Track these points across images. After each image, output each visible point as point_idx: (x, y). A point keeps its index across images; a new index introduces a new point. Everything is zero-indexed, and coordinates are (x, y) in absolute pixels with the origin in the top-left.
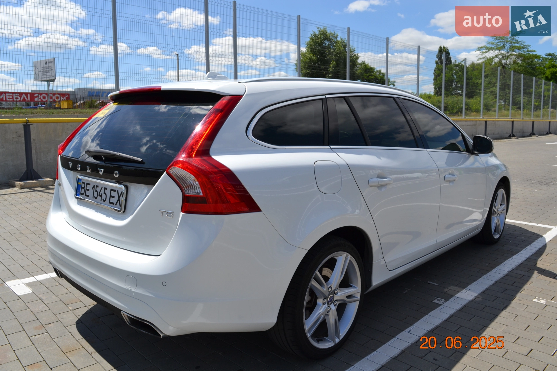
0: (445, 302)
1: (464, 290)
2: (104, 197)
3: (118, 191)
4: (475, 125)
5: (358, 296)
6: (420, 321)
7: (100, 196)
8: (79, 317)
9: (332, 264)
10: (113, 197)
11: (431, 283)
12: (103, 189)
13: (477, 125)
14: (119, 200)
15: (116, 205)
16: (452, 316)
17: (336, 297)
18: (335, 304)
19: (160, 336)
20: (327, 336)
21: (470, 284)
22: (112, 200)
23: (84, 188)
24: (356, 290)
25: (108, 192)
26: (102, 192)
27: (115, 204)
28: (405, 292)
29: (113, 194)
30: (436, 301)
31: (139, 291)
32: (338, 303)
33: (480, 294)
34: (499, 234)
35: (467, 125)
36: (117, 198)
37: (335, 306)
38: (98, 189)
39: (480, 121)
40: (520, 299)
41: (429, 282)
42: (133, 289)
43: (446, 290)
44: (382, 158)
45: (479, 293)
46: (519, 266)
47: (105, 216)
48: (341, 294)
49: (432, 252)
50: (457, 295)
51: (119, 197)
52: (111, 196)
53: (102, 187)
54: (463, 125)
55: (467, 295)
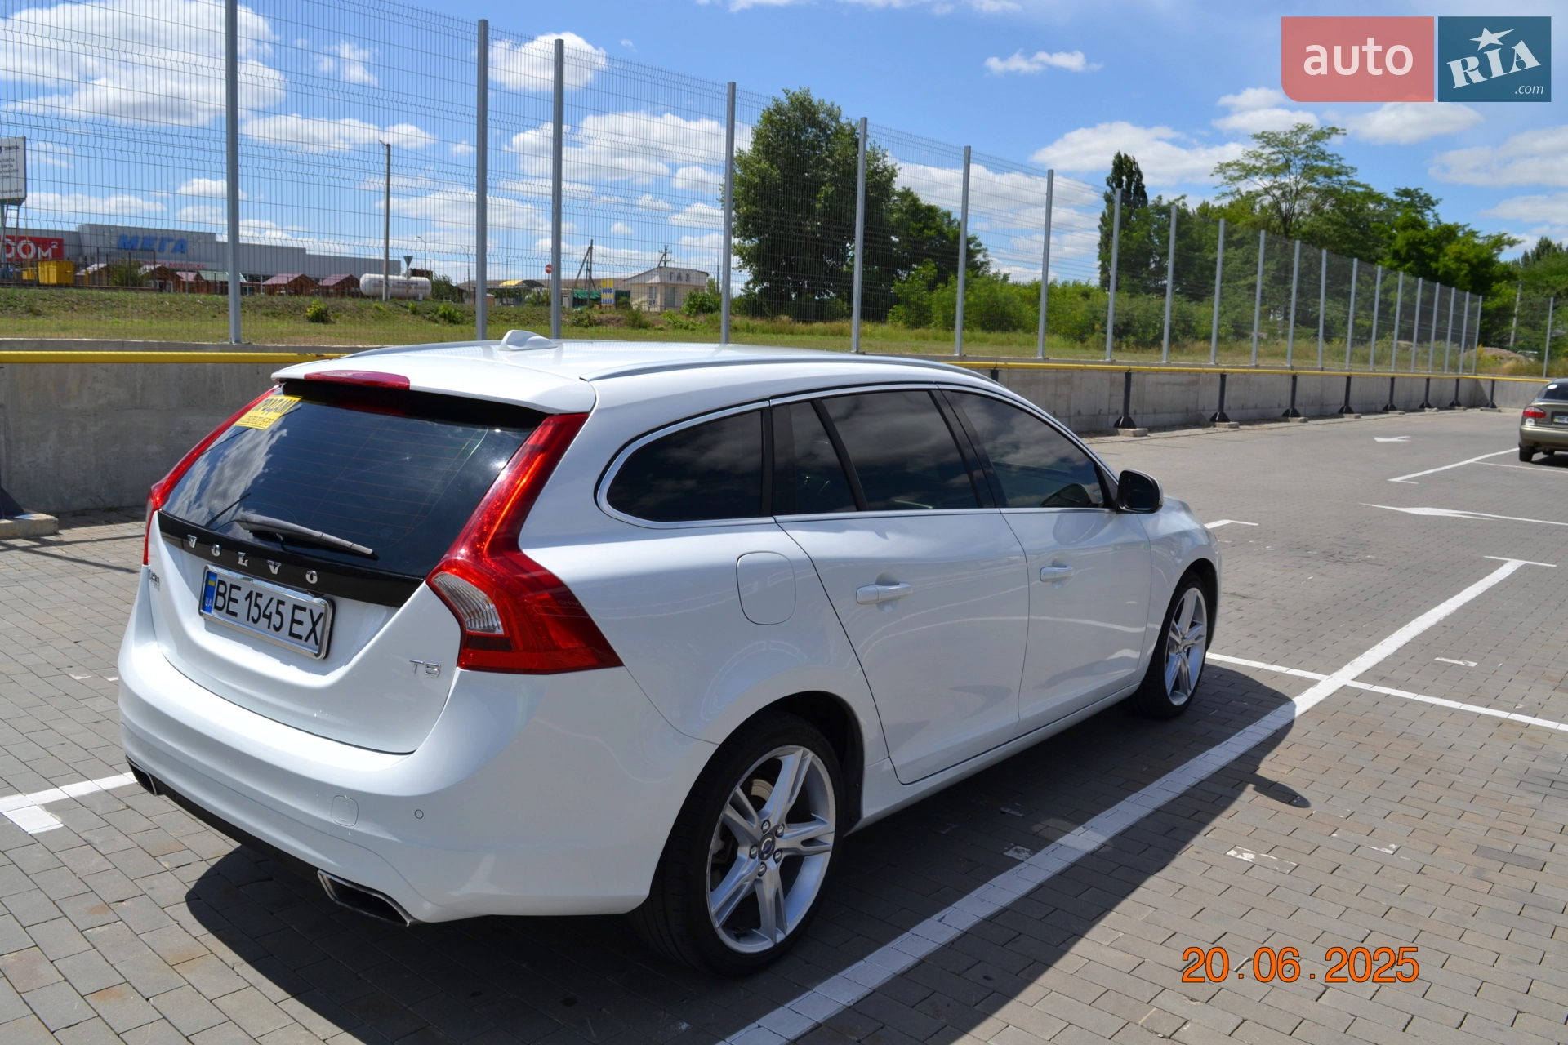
0: (1032, 855)
1: (1080, 829)
2: (276, 620)
3: (311, 611)
4: (1194, 383)
5: (830, 840)
6: (968, 896)
7: (265, 616)
8: (191, 885)
9: (771, 772)
10: (301, 623)
11: (1008, 810)
12: (274, 604)
13: (1201, 382)
14: (313, 631)
15: (306, 640)
16: (1041, 886)
17: (780, 844)
18: (777, 857)
19: (406, 923)
20: (758, 926)
21: (1095, 815)
22: (297, 629)
23: (223, 595)
24: (825, 828)
25: (286, 610)
26: (272, 608)
27: (304, 638)
28: (944, 832)
29: (299, 615)
30: (1011, 853)
31: (362, 828)
32: (784, 855)
33: (1112, 839)
34: (1186, 694)
35: (1175, 384)
36: (308, 626)
37: (776, 861)
38: (262, 602)
39: (1207, 372)
40: (1199, 850)
41: (1002, 809)
42: (349, 825)
43: (1036, 828)
44: (889, 535)
45: (1111, 833)
46: (1216, 773)
47: (278, 661)
48: (791, 838)
49: (1009, 742)
50: (1061, 841)
51: (315, 624)
52: (294, 621)
53: (272, 599)
54: (1163, 384)
55: (1083, 840)
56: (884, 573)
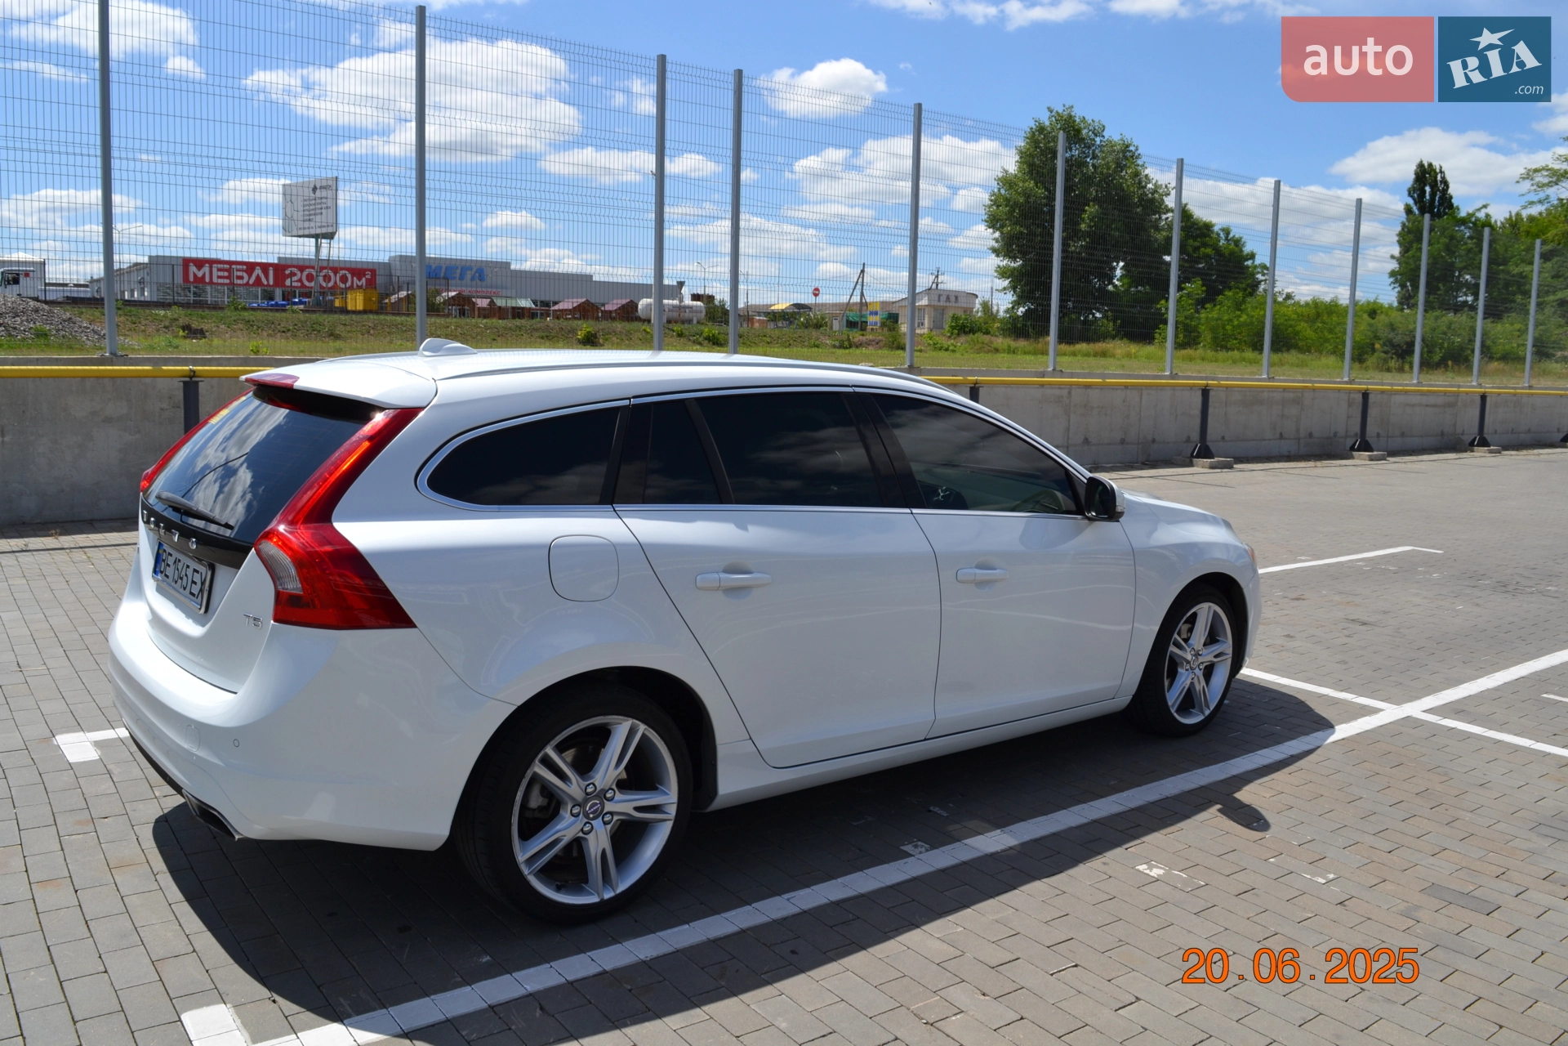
0: (927, 850)
1: (999, 831)
2: (183, 581)
4: (1452, 405)
5: (672, 810)
6: (833, 881)
7: (180, 579)
8: (166, 811)
9: (597, 739)
10: (195, 583)
11: (936, 809)
12: (185, 567)
13: (1459, 404)
14: (201, 589)
15: (197, 598)
16: (914, 879)
17: (609, 807)
18: (606, 819)
19: (234, 837)
21: (1023, 820)
22: (194, 588)
23: (164, 562)
24: (669, 796)
26: (183, 572)
27: (196, 596)
28: (855, 824)
30: (908, 848)
31: (202, 753)
32: (616, 818)
33: (1023, 845)
34: (1203, 713)
35: (1427, 406)
36: (199, 586)
37: (605, 823)
38: (180, 566)
39: (1467, 393)
40: (1109, 862)
41: (931, 808)
42: (194, 750)
43: (951, 828)
45: (1021, 841)
46: (1188, 792)
47: (184, 616)
48: (625, 805)
49: (925, 740)
50: (968, 841)
51: (202, 584)
52: (191, 582)
53: (183, 564)
54: (1413, 406)
55: (993, 842)
56: (734, 563)
